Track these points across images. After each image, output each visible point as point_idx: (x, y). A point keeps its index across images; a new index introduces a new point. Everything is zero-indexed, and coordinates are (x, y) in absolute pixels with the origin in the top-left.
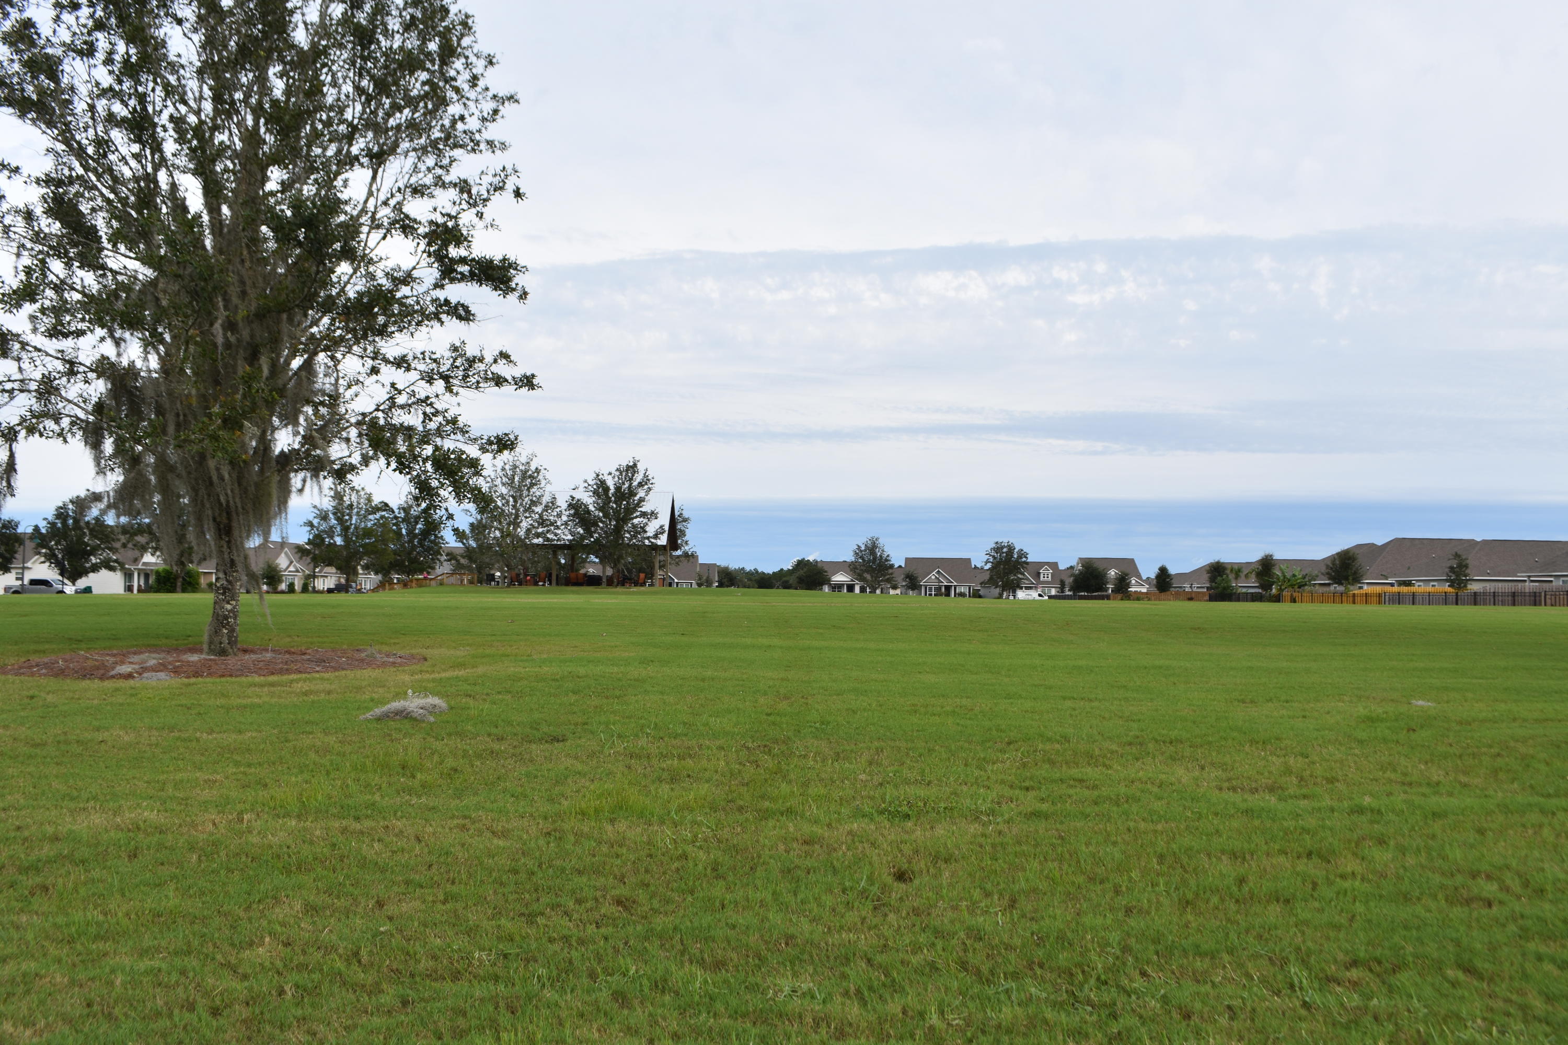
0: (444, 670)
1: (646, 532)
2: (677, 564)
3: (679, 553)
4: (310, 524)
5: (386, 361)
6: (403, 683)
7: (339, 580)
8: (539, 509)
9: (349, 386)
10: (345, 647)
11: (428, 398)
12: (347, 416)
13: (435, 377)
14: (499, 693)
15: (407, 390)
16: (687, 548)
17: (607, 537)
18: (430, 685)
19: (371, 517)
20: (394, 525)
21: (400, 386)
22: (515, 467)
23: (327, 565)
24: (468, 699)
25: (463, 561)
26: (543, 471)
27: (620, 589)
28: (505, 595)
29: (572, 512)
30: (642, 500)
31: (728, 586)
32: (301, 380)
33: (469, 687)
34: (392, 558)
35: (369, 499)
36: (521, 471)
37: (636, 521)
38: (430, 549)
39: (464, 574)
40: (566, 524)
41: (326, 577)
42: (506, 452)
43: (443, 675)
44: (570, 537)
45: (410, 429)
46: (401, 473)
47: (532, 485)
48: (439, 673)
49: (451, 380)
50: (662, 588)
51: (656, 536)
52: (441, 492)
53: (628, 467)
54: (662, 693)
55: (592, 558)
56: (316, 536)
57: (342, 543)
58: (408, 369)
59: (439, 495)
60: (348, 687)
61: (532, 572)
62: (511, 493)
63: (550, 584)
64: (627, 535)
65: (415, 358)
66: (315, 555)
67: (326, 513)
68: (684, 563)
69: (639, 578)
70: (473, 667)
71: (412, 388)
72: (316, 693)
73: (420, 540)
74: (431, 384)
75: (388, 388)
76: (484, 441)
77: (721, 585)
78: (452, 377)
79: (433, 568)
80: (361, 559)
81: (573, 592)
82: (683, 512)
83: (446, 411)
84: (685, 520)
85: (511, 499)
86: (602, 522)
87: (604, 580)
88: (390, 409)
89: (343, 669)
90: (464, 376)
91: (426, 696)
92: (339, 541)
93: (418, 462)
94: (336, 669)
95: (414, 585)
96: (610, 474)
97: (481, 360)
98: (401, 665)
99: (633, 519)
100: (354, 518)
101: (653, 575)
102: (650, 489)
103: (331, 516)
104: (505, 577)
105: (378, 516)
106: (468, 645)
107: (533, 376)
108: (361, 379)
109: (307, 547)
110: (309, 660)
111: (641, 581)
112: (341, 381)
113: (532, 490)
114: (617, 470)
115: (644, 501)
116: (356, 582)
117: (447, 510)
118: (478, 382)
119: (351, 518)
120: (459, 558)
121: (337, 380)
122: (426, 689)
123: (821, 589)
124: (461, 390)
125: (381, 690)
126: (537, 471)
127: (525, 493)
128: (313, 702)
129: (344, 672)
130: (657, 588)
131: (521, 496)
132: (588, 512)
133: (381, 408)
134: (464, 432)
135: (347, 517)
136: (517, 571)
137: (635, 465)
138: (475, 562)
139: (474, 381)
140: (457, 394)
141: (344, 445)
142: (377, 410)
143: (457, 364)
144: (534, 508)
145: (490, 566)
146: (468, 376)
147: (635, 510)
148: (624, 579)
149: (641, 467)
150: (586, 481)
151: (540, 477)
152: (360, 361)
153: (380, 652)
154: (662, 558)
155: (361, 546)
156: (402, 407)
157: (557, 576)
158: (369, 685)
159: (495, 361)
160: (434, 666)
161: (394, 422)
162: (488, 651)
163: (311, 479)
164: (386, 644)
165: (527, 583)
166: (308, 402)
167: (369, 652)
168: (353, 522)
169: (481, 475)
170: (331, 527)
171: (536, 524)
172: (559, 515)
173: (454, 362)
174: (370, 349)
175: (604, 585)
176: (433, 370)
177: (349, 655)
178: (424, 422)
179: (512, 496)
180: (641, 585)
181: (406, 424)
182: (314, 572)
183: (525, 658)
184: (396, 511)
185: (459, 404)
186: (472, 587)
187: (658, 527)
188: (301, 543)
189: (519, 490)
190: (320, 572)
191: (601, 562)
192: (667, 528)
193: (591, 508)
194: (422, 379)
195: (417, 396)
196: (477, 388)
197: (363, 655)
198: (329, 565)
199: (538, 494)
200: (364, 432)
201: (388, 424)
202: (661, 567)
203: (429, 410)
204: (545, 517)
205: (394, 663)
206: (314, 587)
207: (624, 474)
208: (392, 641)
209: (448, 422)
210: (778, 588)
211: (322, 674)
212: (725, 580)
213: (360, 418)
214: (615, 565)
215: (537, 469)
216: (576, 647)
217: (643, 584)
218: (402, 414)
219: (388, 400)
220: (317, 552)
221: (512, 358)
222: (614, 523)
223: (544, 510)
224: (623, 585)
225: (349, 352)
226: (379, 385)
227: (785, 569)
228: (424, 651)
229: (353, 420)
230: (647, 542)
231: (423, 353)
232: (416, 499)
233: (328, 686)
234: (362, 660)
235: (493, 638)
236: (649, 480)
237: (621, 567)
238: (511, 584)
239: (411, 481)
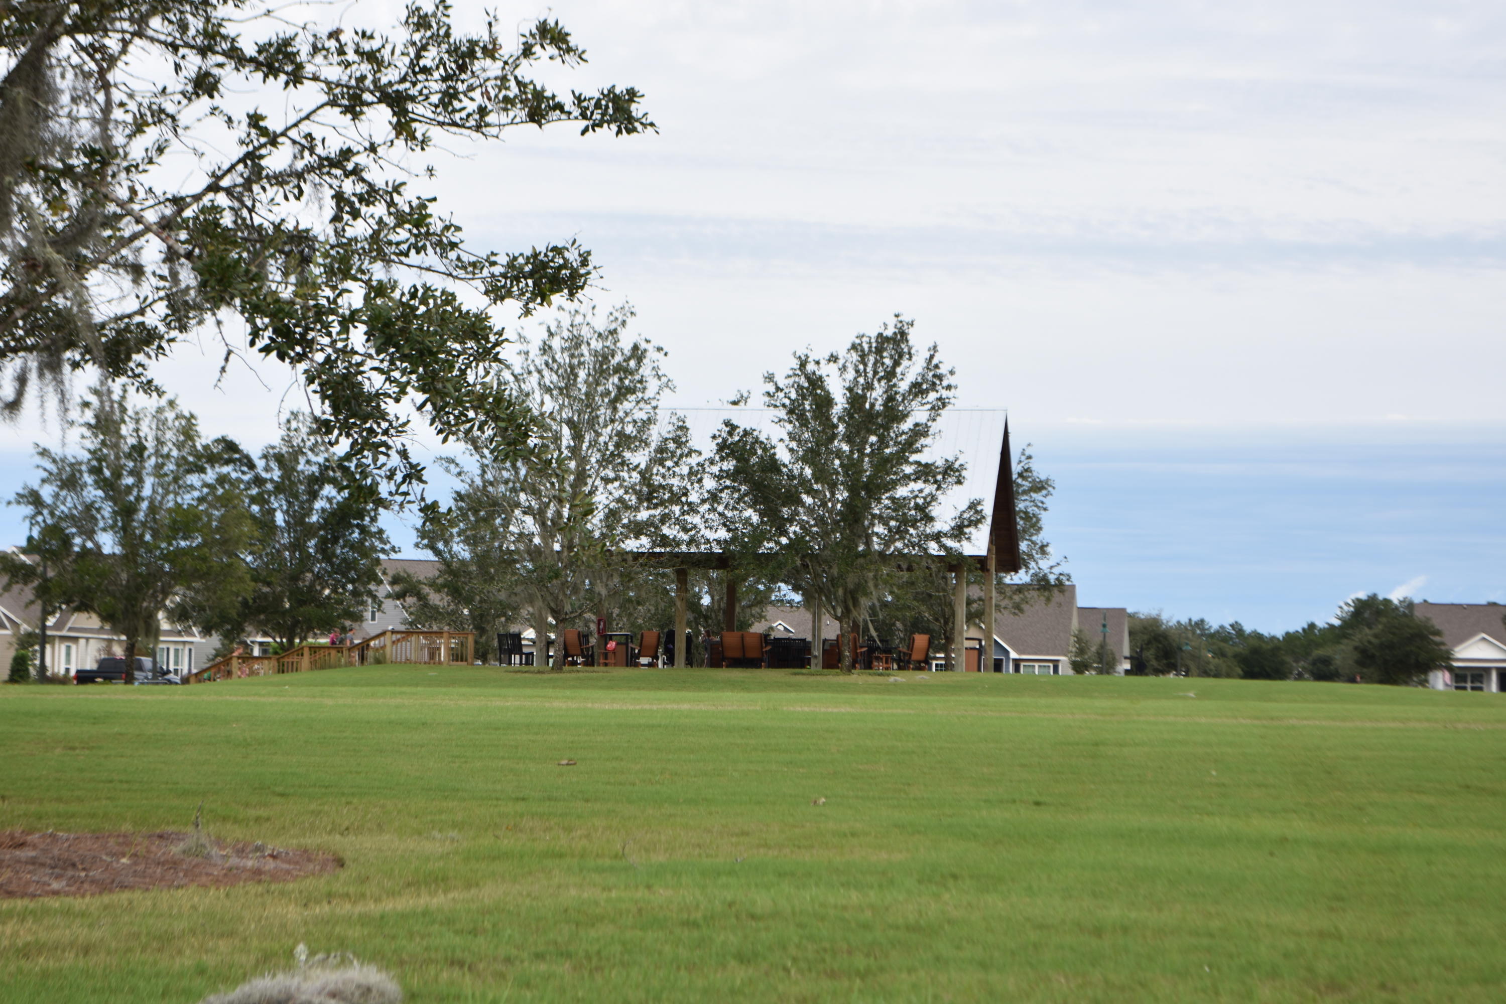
0: (392, 894)
1: (931, 519)
2: (1018, 608)
3: (1021, 577)
4: (34, 498)
5: (236, 55)
6: (283, 926)
7: (108, 649)
8: (640, 458)
9: (139, 127)
10: (127, 827)
11: (347, 154)
12: (136, 207)
13: (367, 97)
14: (539, 956)
15: (293, 133)
16: (1044, 564)
17: (825, 534)
18: (355, 933)
19: (193, 479)
20: (253, 500)
21: (274, 124)
22: (576, 342)
23: (78, 609)
24: (456, 973)
25: (436, 599)
26: (652, 354)
27: (858, 677)
28: (550, 692)
29: (729, 465)
30: (920, 431)
31: (1157, 672)
32: (15, 109)
33: (458, 940)
34: (249, 589)
35: (188, 431)
36: (596, 354)
37: (902, 492)
38: (348, 565)
39: (440, 633)
40: (714, 497)
41: (75, 639)
42: (557, 299)
43: (389, 905)
44: (723, 534)
45: (302, 237)
46: (282, 357)
47: (623, 392)
48: (378, 900)
49: (410, 106)
50: (975, 675)
51: (959, 532)
52: (390, 407)
53: (882, 340)
54: (984, 966)
55: (785, 590)
56: (53, 531)
57: (118, 550)
58: (296, 78)
59: (383, 416)
60: (137, 936)
61: (620, 628)
62: (566, 414)
63: (670, 661)
64: (879, 529)
65: (315, 50)
66: (46, 580)
67: (75, 466)
68: (1037, 606)
69: (911, 646)
70: (468, 885)
71: (305, 127)
72: (56, 948)
73: (323, 542)
74: (356, 116)
75: (242, 129)
76: (497, 270)
77: (1139, 668)
78: (413, 99)
79: (358, 618)
80: (166, 593)
81: (733, 685)
82: (1034, 465)
83: (397, 189)
84: (1040, 486)
85: (566, 431)
86: (810, 492)
87: (817, 652)
88: (248, 185)
89: (123, 887)
90: (445, 93)
91: (344, 962)
92: (108, 543)
93: (327, 326)
94: (103, 887)
95: (306, 661)
96: (833, 358)
97: (491, 52)
98: (275, 877)
99: (894, 484)
100: (149, 482)
101: (949, 640)
102: (942, 403)
103: (88, 479)
104: (550, 643)
105: (210, 476)
106: (454, 825)
107: (632, 94)
108: (170, 108)
109: (23, 557)
110: (33, 861)
111: (917, 656)
112: (118, 114)
113: (625, 406)
114: (854, 347)
115: (925, 434)
116: (153, 654)
117: (404, 454)
118: (482, 111)
119: (140, 481)
120: (426, 590)
121: (107, 109)
122: (342, 943)
123: (1424, 683)
124: (435, 133)
125: (223, 945)
126: (637, 353)
127: (604, 413)
128: (45, 974)
129: (125, 896)
130: (960, 675)
131: (593, 422)
132: (772, 465)
133: (225, 183)
134: (445, 247)
135: (129, 481)
136: (580, 626)
137: (901, 336)
138: (468, 601)
139: (471, 107)
140: (424, 143)
141: (125, 280)
142: (214, 187)
143: (425, 62)
144: (627, 455)
145: (509, 610)
146: (455, 96)
147: (901, 458)
148: (872, 649)
149: (918, 341)
150: (770, 378)
151: (646, 370)
152: (171, 58)
153: (219, 842)
154: (975, 592)
155: (165, 557)
156: (279, 179)
157: (689, 638)
158: (193, 932)
159: (527, 51)
160: (364, 880)
161: (257, 221)
162: (507, 843)
163: (41, 375)
164: (236, 821)
165: (607, 659)
166: (31, 169)
167: (190, 842)
168: (147, 491)
169: (496, 359)
170: (89, 507)
171: (633, 500)
172: (695, 475)
173: (418, 56)
174: (195, 24)
175: (816, 664)
176: (363, 78)
177: (141, 850)
178: (336, 219)
179: (570, 422)
180: (919, 668)
181: (289, 226)
182: (44, 628)
183: (607, 862)
184: (260, 464)
185: (430, 170)
186: (461, 670)
187: (964, 506)
188: (9, 549)
189: (589, 402)
190: (59, 626)
191: (809, 600)
192: (988, 508)
193: (783, 455)
194: (333, 103)
195: (319, 150)
196: (478, 128)
197: (176, 849)
198: (84, 607)
199: (640, 415)
200: (182, 249)
201: (241, 224)
202: (973, 617)
203: (349, 187)
204: (657, 480)
205: (257, 874)
206: (43, 667)
207: (871, 359)
208: (252, 813)
209: (401, 219)
210: (1300, 677)
211: (69, 900)
212: (1149, 654)
213: (168, 211)
214: (847, 611)
215: (636, 347)
216: (745, 834)
217: (923, 664)
218: (280, 198)
219: (242, 160)
220: (51, 574)
221: (573, 41)
222: (842, 495)
223: (653, 461)
224: (868, 666)
225: (139, 34)
226: (219, 122)
227: (1321, 624)
228: (337, 842)
229: (151, 217)
230: (933, 548)
231: (335, 34)
232: (323, 426)
233: (81, 932)
234: (174, 864)
235: (520, 807)
236: (940, 377)
237: (862, 615)
238: (566, 659)
239: (310, 380)
